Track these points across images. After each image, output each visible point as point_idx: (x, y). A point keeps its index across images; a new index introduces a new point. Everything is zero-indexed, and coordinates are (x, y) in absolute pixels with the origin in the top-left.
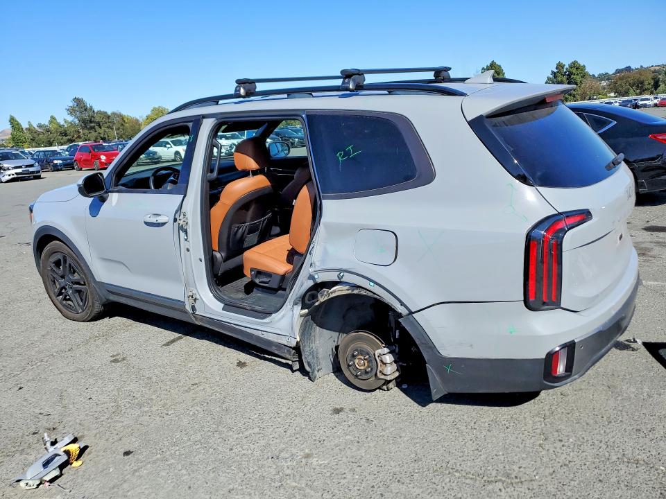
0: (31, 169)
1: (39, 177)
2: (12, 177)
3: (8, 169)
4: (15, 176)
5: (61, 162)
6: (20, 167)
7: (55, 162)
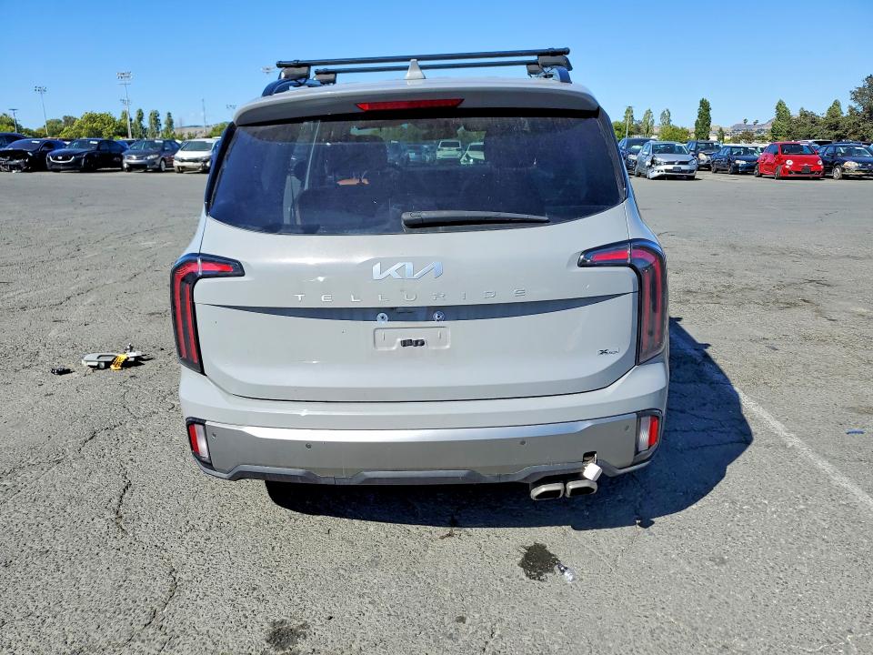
0: (684, 167)
1: (692, 178)
2: (660, 173)
3: (660, 164)
4: (664, 173)
5: (744, 162)
6: (673, 163)
7: (738, 162)
